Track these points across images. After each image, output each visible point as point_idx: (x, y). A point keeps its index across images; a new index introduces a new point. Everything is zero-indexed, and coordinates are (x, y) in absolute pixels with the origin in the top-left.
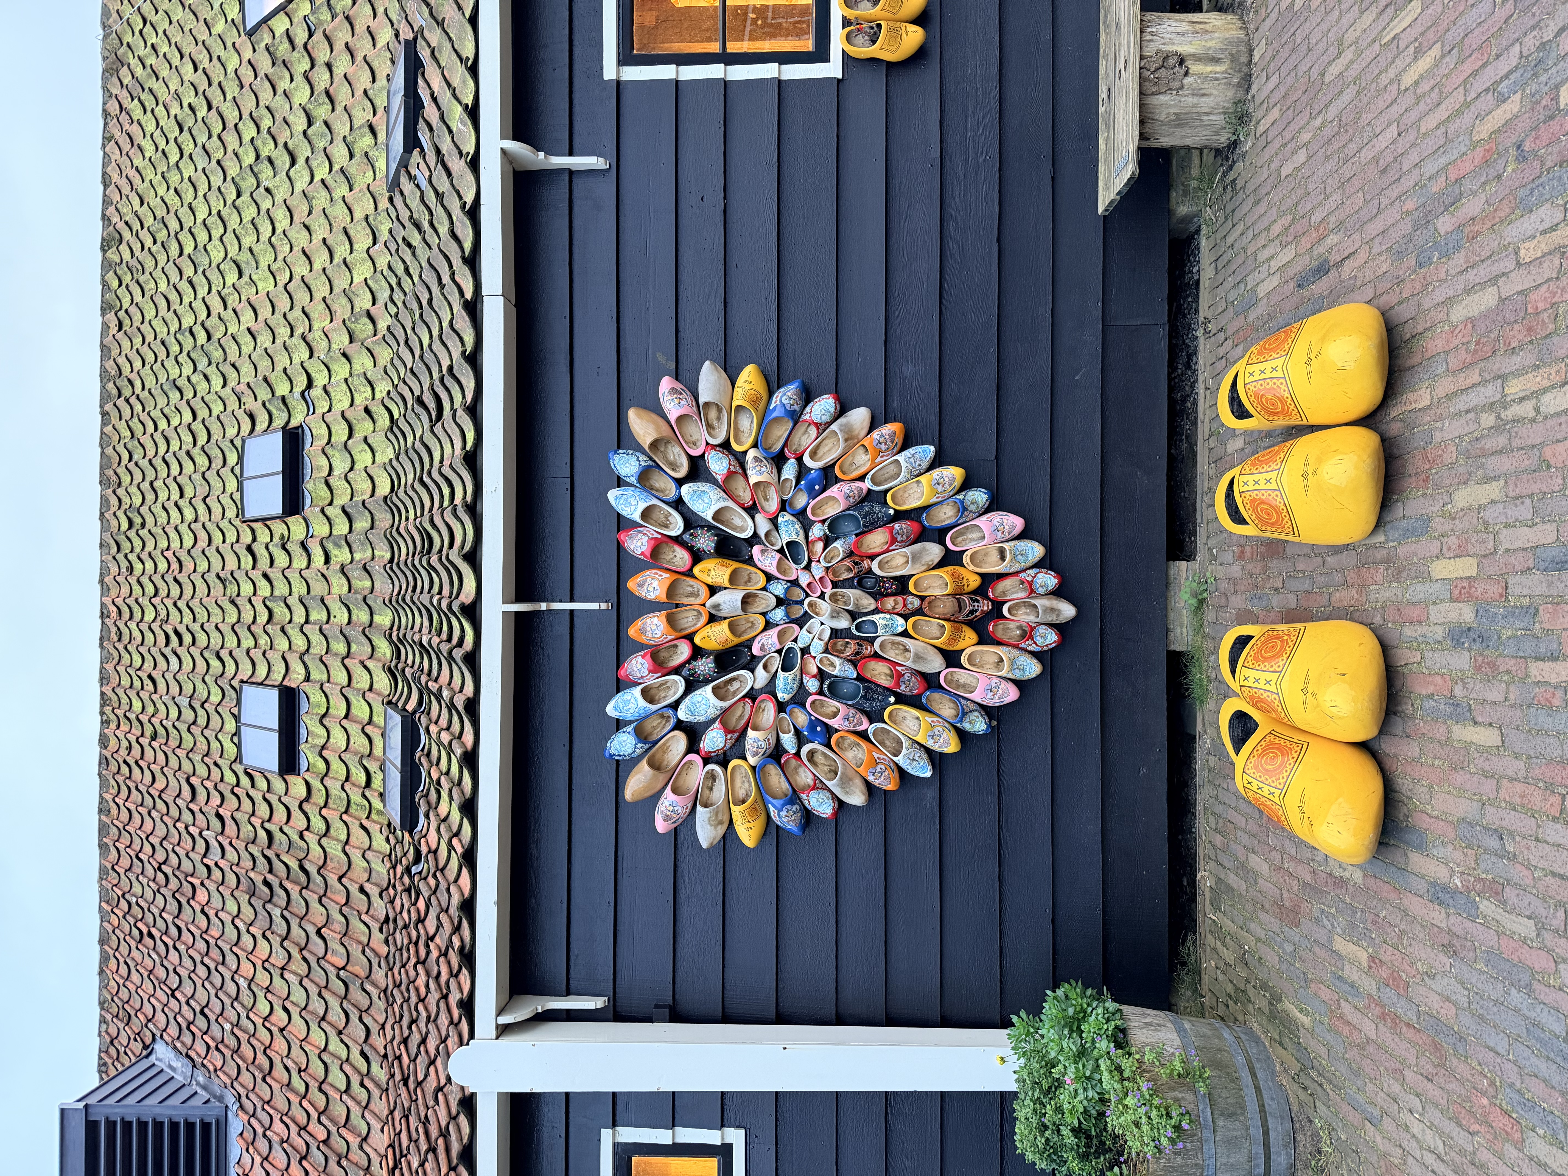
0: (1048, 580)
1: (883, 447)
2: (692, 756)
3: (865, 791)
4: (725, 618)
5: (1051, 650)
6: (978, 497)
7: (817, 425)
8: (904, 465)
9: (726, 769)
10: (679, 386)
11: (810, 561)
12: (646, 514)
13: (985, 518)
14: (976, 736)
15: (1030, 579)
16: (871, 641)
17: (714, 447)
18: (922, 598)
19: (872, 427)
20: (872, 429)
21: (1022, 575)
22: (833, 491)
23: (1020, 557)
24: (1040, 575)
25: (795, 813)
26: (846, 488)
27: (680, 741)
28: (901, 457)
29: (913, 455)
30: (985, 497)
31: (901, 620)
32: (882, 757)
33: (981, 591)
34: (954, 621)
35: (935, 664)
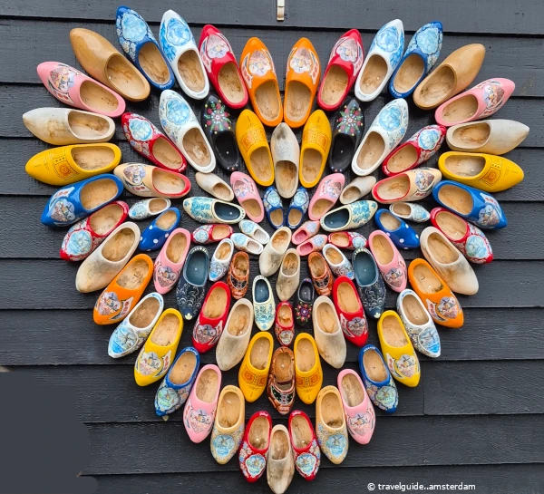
0: (310, 466)
1: (441, 306)
2: (122, 105)
3: (92, 289)
4: (269, 144)
5: (241, 471)
6: (390, 400)
7: (464, 240)
8: (423, 327)
9: (111, 141)
10: (505, 99)
11: (328, 233)
12: (378, 61)
13: (371, 406)
14: (153, 400)
15: (311, 450)
16: (248, 295)
17: (444, 134)
18: (291, 346)
19: (460, 296)
20: (459, 296)
21: (315, 443)
22: (398, 257)
23: (333, 440)
24: (314, 459)
25: (66, 215)
26: (401, 270)
27: (139, 91)
28: (430, 324)
29: (432, 336)
30: (390, 406)
31: (269, 325)
32: (129, 306)
33: (298, 403)
34: (269, 378)
35: (225, 359)
